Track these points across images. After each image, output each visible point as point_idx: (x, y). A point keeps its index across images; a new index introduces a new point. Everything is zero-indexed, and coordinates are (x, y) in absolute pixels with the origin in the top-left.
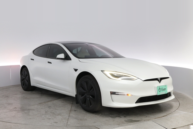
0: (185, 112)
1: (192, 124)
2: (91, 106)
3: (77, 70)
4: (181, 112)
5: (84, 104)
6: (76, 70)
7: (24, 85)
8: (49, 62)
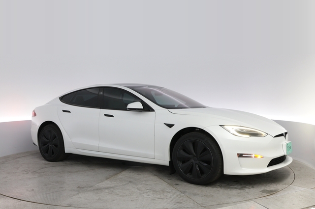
0: (303, 189)
1: (313, 206)
2: (202, 176)
3: (173, 125)
4: (297, 188)
5: (188, 174)
6: (170, 126)
7: (47, 152)
8: (106, 115)
